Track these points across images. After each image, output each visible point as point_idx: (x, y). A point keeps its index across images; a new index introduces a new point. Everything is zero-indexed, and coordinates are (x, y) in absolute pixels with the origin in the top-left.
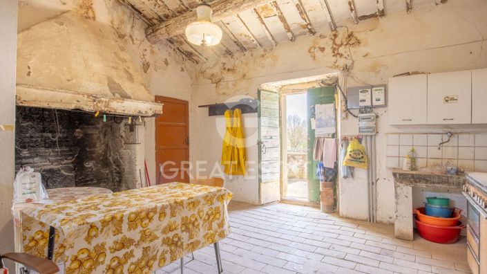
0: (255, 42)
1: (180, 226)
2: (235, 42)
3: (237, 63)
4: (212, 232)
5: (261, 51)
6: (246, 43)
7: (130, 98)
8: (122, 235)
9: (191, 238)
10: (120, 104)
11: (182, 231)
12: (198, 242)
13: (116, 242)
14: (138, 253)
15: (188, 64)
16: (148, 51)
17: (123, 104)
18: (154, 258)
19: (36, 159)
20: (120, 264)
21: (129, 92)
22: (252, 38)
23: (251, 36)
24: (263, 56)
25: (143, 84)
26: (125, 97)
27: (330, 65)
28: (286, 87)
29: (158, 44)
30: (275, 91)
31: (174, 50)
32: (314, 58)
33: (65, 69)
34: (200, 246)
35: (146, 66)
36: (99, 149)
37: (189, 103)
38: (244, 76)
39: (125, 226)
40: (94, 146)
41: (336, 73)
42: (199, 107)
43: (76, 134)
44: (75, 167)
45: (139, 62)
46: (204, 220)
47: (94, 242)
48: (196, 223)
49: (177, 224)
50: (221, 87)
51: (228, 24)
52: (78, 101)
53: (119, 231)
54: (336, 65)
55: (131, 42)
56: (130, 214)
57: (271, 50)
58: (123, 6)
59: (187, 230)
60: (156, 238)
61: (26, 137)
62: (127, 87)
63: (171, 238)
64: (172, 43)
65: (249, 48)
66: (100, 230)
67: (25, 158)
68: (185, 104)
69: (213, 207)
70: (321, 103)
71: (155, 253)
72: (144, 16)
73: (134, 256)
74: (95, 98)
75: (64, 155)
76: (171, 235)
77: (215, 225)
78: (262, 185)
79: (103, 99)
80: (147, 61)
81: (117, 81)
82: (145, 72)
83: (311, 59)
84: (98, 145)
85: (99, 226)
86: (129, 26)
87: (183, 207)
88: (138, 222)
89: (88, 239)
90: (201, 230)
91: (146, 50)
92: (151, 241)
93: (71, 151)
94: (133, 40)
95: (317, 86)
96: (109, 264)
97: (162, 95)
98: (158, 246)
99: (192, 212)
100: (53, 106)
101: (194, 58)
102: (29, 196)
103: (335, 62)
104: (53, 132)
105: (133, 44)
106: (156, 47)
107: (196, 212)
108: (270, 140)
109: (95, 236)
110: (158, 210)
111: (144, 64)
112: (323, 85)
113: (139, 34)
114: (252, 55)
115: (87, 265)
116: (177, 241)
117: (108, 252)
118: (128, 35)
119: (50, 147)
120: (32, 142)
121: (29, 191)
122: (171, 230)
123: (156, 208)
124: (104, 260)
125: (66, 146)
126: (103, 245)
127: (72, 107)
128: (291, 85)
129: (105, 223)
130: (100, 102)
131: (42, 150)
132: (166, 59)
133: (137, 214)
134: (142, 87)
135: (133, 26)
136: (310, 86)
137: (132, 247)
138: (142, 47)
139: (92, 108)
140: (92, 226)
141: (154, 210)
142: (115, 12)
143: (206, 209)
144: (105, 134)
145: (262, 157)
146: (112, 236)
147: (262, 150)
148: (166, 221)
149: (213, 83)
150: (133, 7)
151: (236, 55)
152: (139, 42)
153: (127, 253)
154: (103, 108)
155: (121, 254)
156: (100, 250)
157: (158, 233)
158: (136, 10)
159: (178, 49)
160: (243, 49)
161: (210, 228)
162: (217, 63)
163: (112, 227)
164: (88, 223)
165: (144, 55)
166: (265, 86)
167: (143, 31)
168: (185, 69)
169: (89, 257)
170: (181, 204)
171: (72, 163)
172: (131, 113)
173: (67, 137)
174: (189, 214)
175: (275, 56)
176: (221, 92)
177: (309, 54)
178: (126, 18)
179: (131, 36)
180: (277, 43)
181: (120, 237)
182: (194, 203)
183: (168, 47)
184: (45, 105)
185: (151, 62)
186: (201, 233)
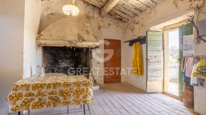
0: (144, 6)
1: (58, 93)
2: (135, 9)
3: (140, 19)
4: (79, 99)
5: (149, 10)
6: (141, 8)
7: (86, 41)
8: (29, 92)
9: (65, 99)
10: (80, 43)
11: (60, 96)
12: (70, 102)
13: (27, 93)
14: (36, 100)
15: (121, 24)
16: (101, 21)
17: (82, 44)
18: (44, 103)
19: (63, 63)
20: (28, 102)
21: (85, 39)
22: (142, 5)
23: (140, 3)
24: (150, 12)
25: (93, 35)
26: (84, 40)
27: (187, 8)
28: (166, 28)
29: (105, 17)
30: (160, 30)
31: (113, 18)
32: (177, 6)
33: (63, 33)
34: (71, 104)
35: (99, 28)
36: (84, 60)
37: (121, 41)
38: (143, 25)
39: (31, 88)
40: (82, 59)
41: (192, 13)
42: (124, 42)
43: (76, 55)
44: (75, 66)
45: (97, 26)
46: (74, 93)
47: (18, 92)
48: (68, 94)
49: (57, 92)
50: (134, 32)
51: (128, 1)
52: (65, 44)
53: (28, 90)
54: (191, 7)
55: (93, 19)
56: (33, 84)
57: (154, 8)
58: (89, 6)
59: (63, 95)
60: (45, 95)
61: (60, 56)
62: (85, 37)
63: (53, 97)
64: (112, 16)
65: (144, 10)
66: (20, 88)
67: (60, 62)
68: (119, 42)
69: (80, 88)
70: (188, 34)
71: (45, 101)
72: (97, 8)
73: (34, 100)
74: (71, 42)
75: (71, 62)
76: (53, 96)
77: (81, 97)
78: (148, 82)
79: (73, 42)
80: (100, 25)
81: (82, 35)
82: (99, 30)
83: (175, 7)
84: (83, 59)
85: (20, 86)
86: (92, 13)
87: (60, 86)
88: (37, 88)
89: (16, 90)
90: (72, 97)
91: (99, 21)
92: (43, 96)
93: (73, 61)
94: (94, 18)
95: (185, 23)
96: (24, 100)
97: (107, 38)
98: (46, 98)
99: (66, 88)
100: (57, 46)
101: (123, 20)
102: (39, 74)
103: (191, 6)
104: (67, 54)
105: (94, 19)
106: (104, 19)
107: (68, 89)
108: (155, 58)
109: (19, 90)
110: (46, 85)
111: (99, 27)
112: (189, 23)
113: (96, 15)
114: (145, 14)
115: (15, 99)
116: (57, 99)
117: (24, 96)
118: (92, 16)
119: (67, 59)
120: (62, 57)
121: (39, 73)
122: (53, 94)
123: (45, 84)
124: (22, 99)
125: (72, 59)
126: (22, 93)
127: (63, 46)
128: (169, 26)
129: (22, 86)
130: (72, 43)
131: (65, 60)
132: (109, 23)
133: (36, 85)
134: (93, 36)
135: (93, 13)
136: (181, 24)
137: (34, 97)
138: (97, 20)
139: (70, 46)
140: (17, 86)
141: (45, 85)
142: (86, 9)
143: (75, 88)
144: (86, 55)
145: (148, 67)
146: (25, 91)
147: (148, 63)
148: (50, 90)
149: (131, 31)
150: (92, 5)
151: (139, 15)
152: (96, 19)
153: (31, 98)
154: (74, 45)
155: (29, 98)
156: (20, 95)
157: (46, 94)
158: (94, 6)
159: (115, 18)
160: (141, 11)
161: (78, 97)
162: (132, 21)
163: (25, 88)
164: (16, 85)
165: (98, 23)
166: (152, 29)
167: (98, 14)
168: (119, 26)
169: (16, 96)
170: (59, 84)
171: (74, 65)
172: (85, 47)
173: (72, 56)
174: (64, 89)
175: (156, 11)
176: (134, 34)
177: (174, 5)
178: (90, 10)
179: (93, 17)
180: (156, 4)
181: (28, 92)
182: (67, 85)
183: (110, 18)
184: (54, 46)
185: (102, 25)
186: (71, 99)
